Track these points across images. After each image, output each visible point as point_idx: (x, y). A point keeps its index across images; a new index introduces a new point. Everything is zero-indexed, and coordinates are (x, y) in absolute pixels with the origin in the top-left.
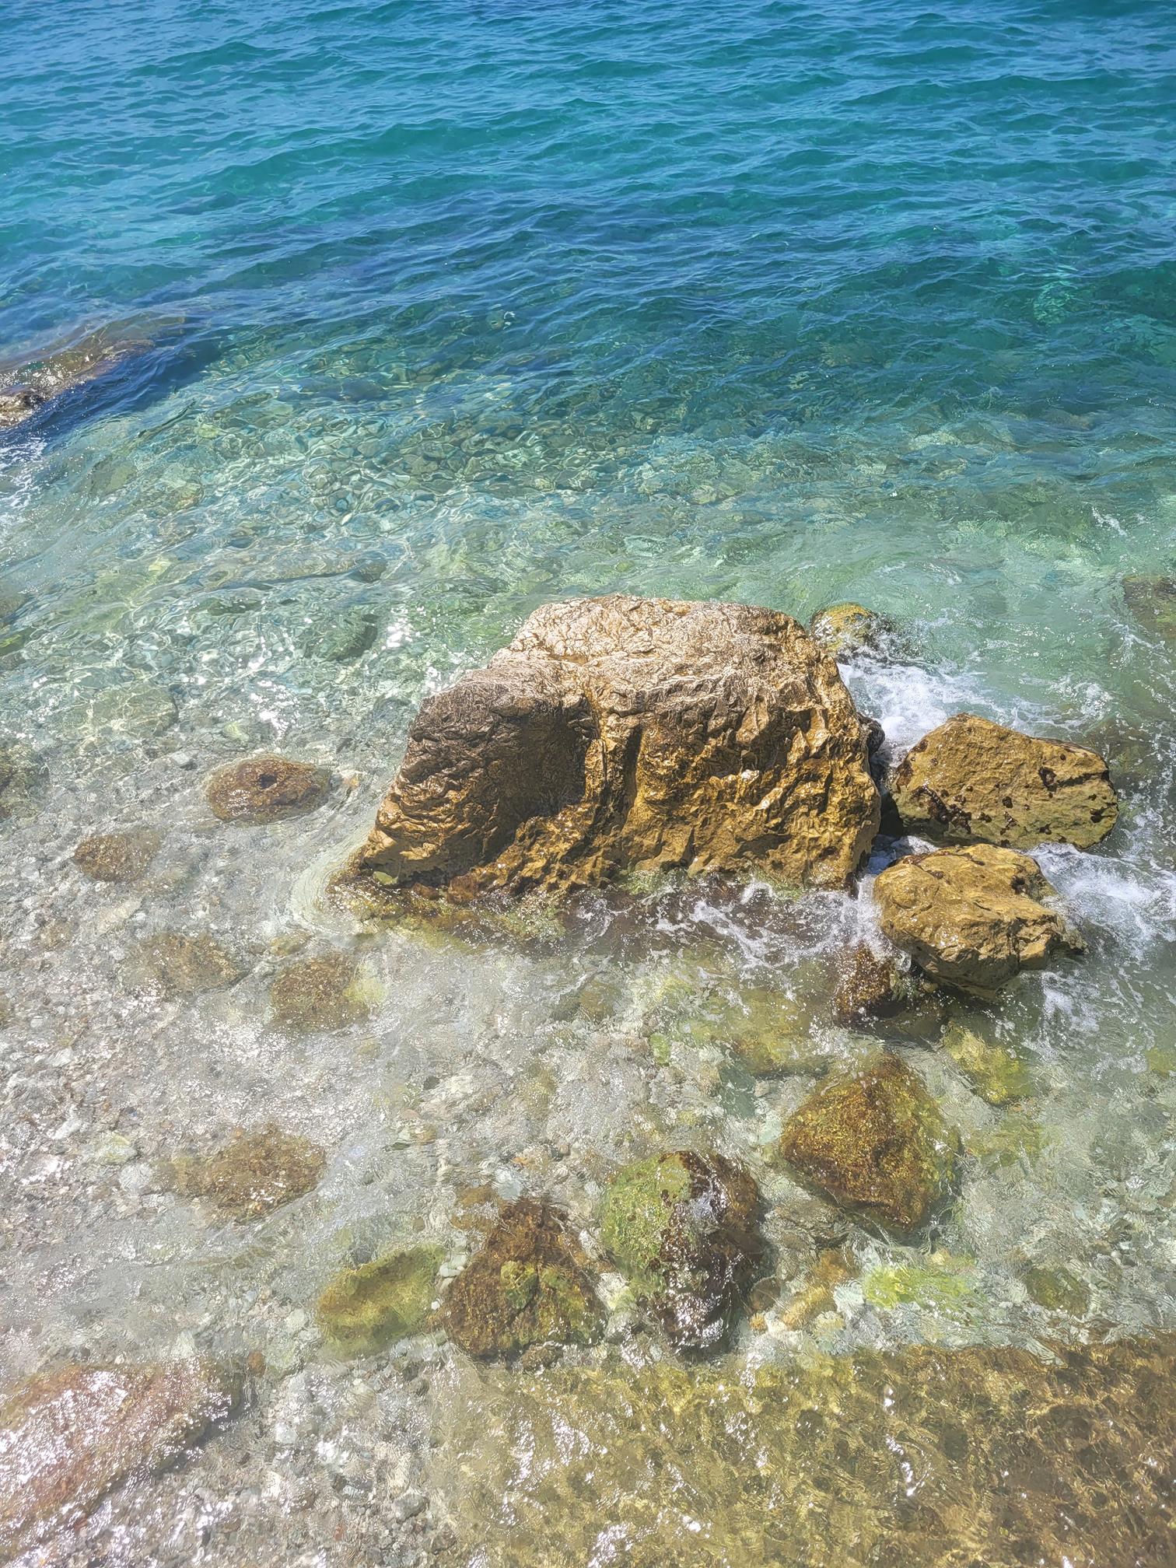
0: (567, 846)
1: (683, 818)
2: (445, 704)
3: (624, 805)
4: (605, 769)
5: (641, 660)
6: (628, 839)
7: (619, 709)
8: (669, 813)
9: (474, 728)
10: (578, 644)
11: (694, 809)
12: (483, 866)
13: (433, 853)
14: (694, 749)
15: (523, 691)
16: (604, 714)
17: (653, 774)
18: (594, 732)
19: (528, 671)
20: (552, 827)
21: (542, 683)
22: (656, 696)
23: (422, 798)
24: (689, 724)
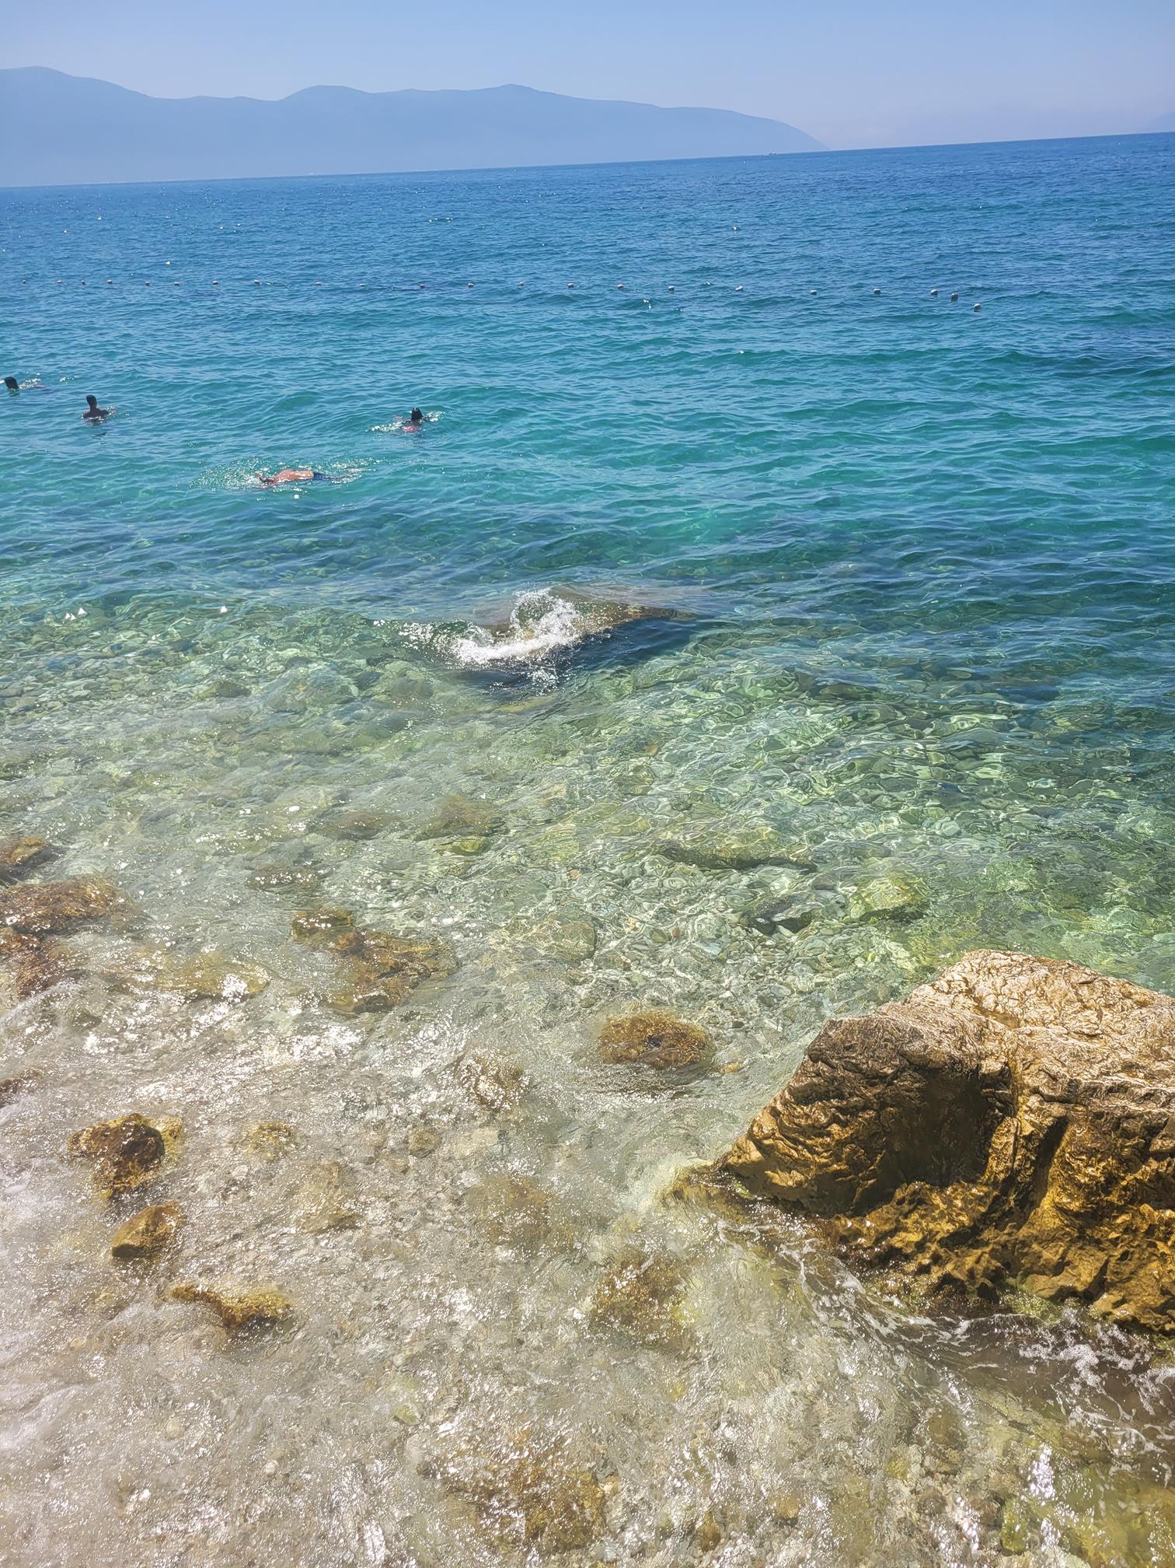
0: (950, 1227)
1: (1098, 1242)
2: (852, 1032)
3: (1028, 1202)
4: (1015, 1154)
5: (1084, 1044)
6: (1024, 1244)
7: (1045, 1091)
8: (1081, 1230)
9: (877, 1066)
10: (1011, 1003)
11: (1113, 1235)
12: (851, 1217)
13: (799, 1184)
14: (1129, 1164)
15: (940, 1042)
16: (1026, 1091)
17: (1071, 1179)
18: (1009, 1108)
19: (950, 1021)
20: (937, 1200)
21: (962, 1038)
22: (1093, 1090)
23: (803, 1122)
24: (1128, 1135)
